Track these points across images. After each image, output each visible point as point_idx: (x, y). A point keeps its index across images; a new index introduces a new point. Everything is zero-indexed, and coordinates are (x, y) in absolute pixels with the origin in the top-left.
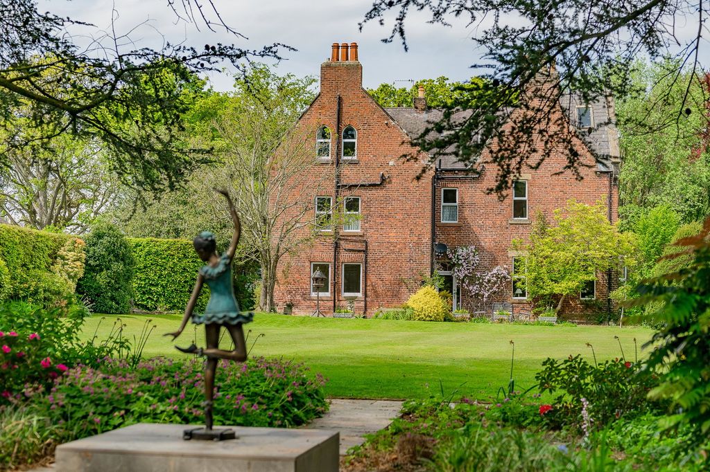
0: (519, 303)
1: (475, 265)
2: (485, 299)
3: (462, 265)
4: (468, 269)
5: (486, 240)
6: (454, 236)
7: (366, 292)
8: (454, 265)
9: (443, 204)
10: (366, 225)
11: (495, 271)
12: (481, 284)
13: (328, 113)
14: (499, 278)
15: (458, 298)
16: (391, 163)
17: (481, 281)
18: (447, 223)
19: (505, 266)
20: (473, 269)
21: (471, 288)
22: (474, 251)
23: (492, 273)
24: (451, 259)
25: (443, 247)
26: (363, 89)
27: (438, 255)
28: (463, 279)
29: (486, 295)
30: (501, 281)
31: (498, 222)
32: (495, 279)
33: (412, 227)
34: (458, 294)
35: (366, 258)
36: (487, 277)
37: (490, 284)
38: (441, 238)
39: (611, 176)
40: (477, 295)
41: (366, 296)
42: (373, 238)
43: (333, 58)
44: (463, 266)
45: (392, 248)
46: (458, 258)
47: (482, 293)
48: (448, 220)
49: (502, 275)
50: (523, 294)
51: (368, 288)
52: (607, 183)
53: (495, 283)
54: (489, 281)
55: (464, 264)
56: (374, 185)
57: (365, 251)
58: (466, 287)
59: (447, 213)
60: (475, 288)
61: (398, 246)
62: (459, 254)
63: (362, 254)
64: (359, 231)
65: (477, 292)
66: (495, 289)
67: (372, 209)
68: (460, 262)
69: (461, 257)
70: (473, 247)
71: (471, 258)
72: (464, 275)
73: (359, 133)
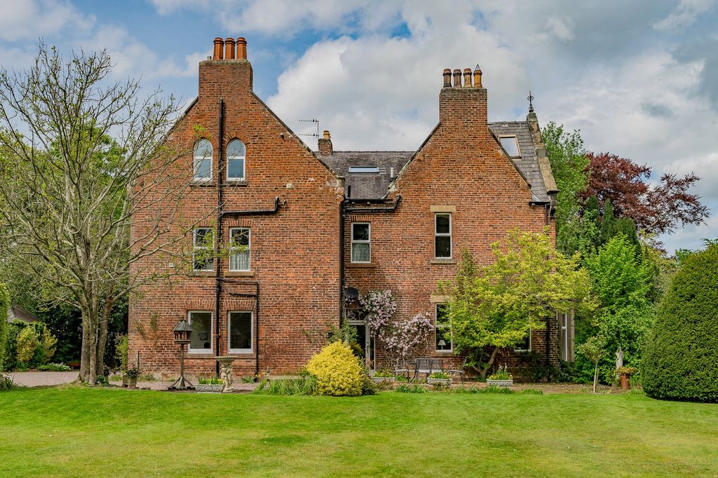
0: (443, 357)
1: (392, 313)
2: (404, 354)
3: (376, 312)
4: (384, 318)
5: (404, 283)
6: (366, 279)
7: (257, 347)
8: (367, 313)
9: (353, 241)
10: (258, 263)
11: (415, 320)
12: (399, 335)
13: (208, 122)
14: (421, 328)
15: (372, 352)
16: (289, 185)
17: (399, 331)
18: (358, 264)
19: (427, 314)
20: (390, 318)
21: (388, 340)
22: (391, 296)
23: (412, 322)
24: (363, 306)
25: (353, 291)
26: (252, 93)
27: (347, 302)
28: (379, 329)
29: (406, 348)
30: (423, 331)
31: (418, 262)
32: (416, 329)
33: (316, 265)
34: (372, 346)
35: (258, 304)
36: (407, 327)
37: (410, 335)
38: (351, 282)
39: (548, 207)
40: (395, 348)
41: (258, 351)
42: (267, 280)
43: (215, 56)
44: (378, 314)
45: (290, 292)
46: (371, 305)
47: (400, 345)
48: (359, 260)
49: (424, 324)
50: (448, 347)
51: (260, 342)
52: (543, 216)
53: (416, 333)
54: (409, 331)
55: (379, 311)
56: (268, 213)
57: (257, 297)
58: (382, 339)
59: (358, 252)
60: (392, 340)
61: (299, 290)
62: (373, 299)
63: (254, 300)
64: (249, 271)
65: (395, 344)
66: (416, 340)
67: (265, 243)
68: (374, 309)
69: (375, 304)
70: (389, 291)
71: (387, 304)
72: (379, 325)
73: (247, 149)
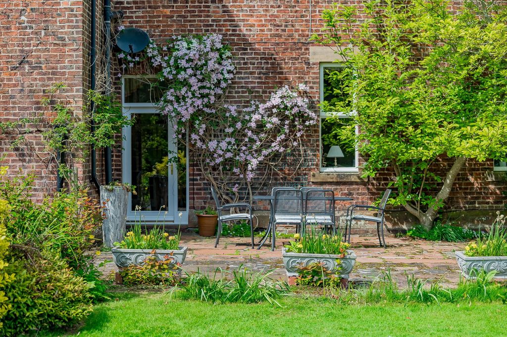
0: (338, 183)
1: (223, 85)
2: (250, 175)
3: (185, 83)
4: (203, 96)
5: (252, 20)
8: (166, 84)
11: (275, 100)
12: (239, 135)
14: (287, 117)
17: (239, 125)
19: (302, 87)
20: (218, 97)
21: (212, 145)
22: (219, 46)
23: (268, 104)
24: (159, 69)
28: (191, 122)
29: (254, 162)
30: (292, 126)
32: (275, 120)
36: (256, 117)
37: (263, 135)
40: (229, 163)
44: (190, 86)
46: (177, 67)
47: (241, 158)
49: (295, 110)
50: (348, 160)
53: (277, 130)
54: (261, 126)
55: (193, 81)
58: (199, 144)
60: (224, 145)
62: (180, 53)
65: (229, 155)
66: (275, 146)
68: (182, 76)
69: (183, 63)
70: (217, 38)
71: (211, 65)
72: (191, 110)
